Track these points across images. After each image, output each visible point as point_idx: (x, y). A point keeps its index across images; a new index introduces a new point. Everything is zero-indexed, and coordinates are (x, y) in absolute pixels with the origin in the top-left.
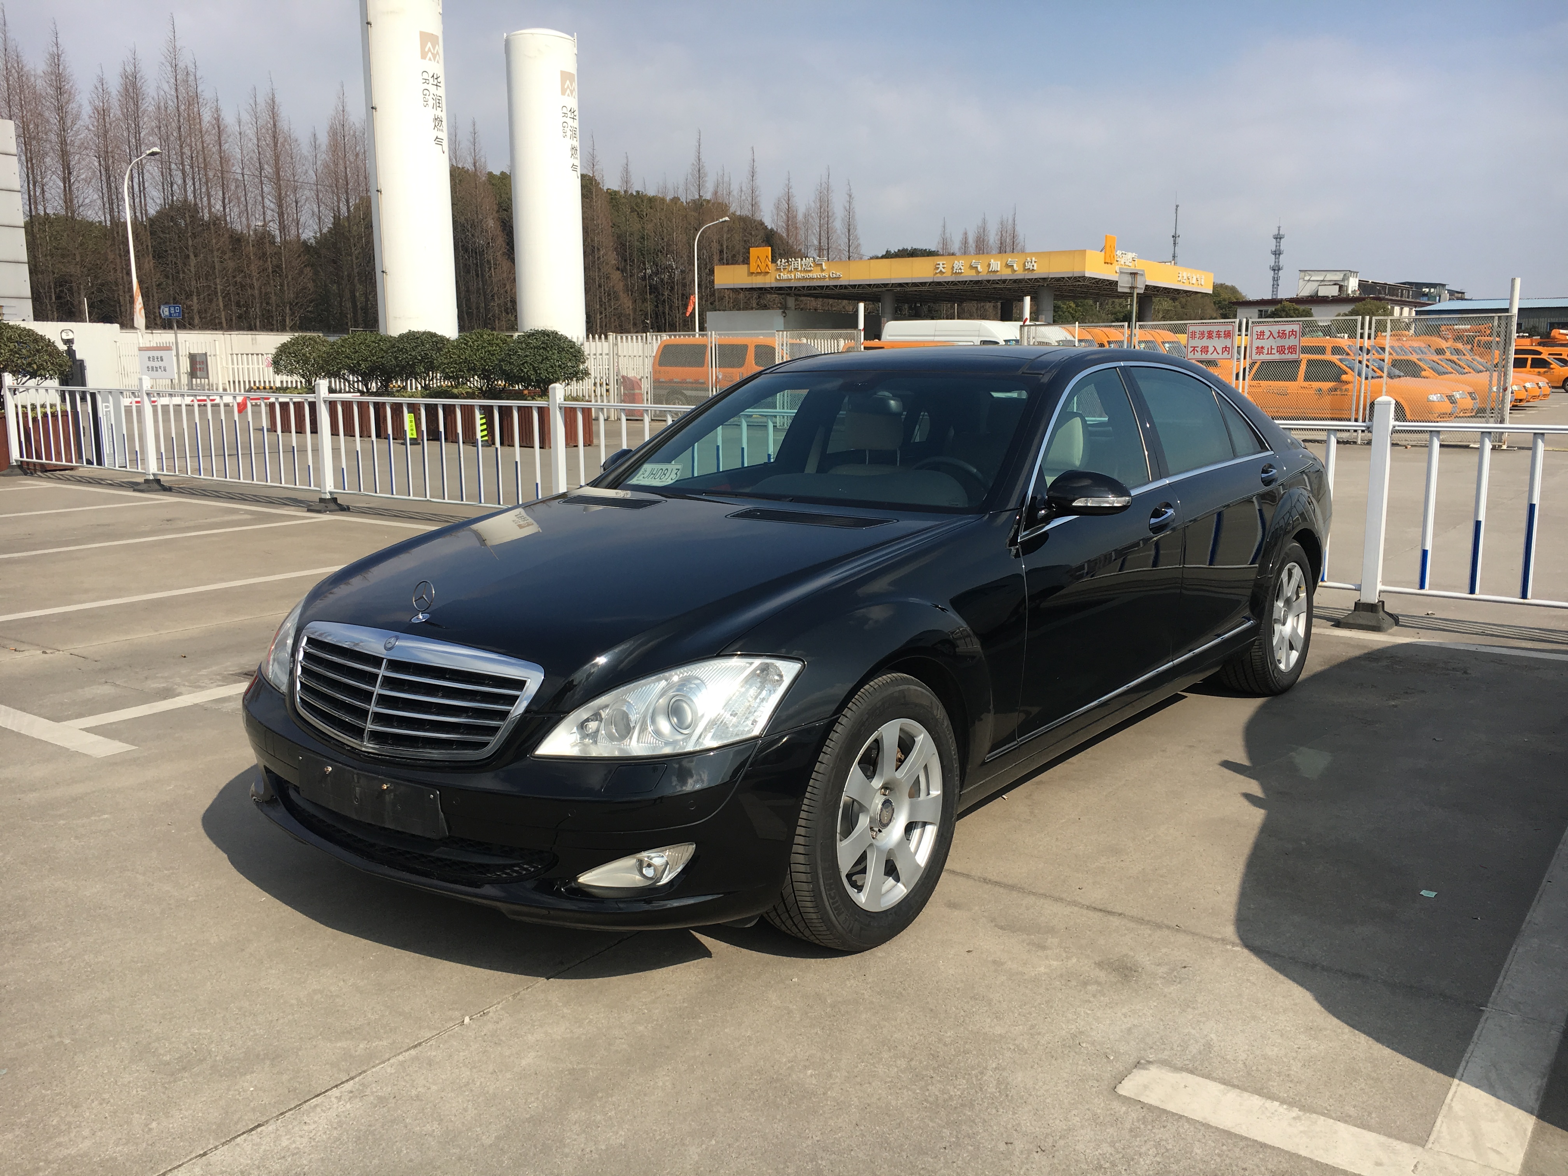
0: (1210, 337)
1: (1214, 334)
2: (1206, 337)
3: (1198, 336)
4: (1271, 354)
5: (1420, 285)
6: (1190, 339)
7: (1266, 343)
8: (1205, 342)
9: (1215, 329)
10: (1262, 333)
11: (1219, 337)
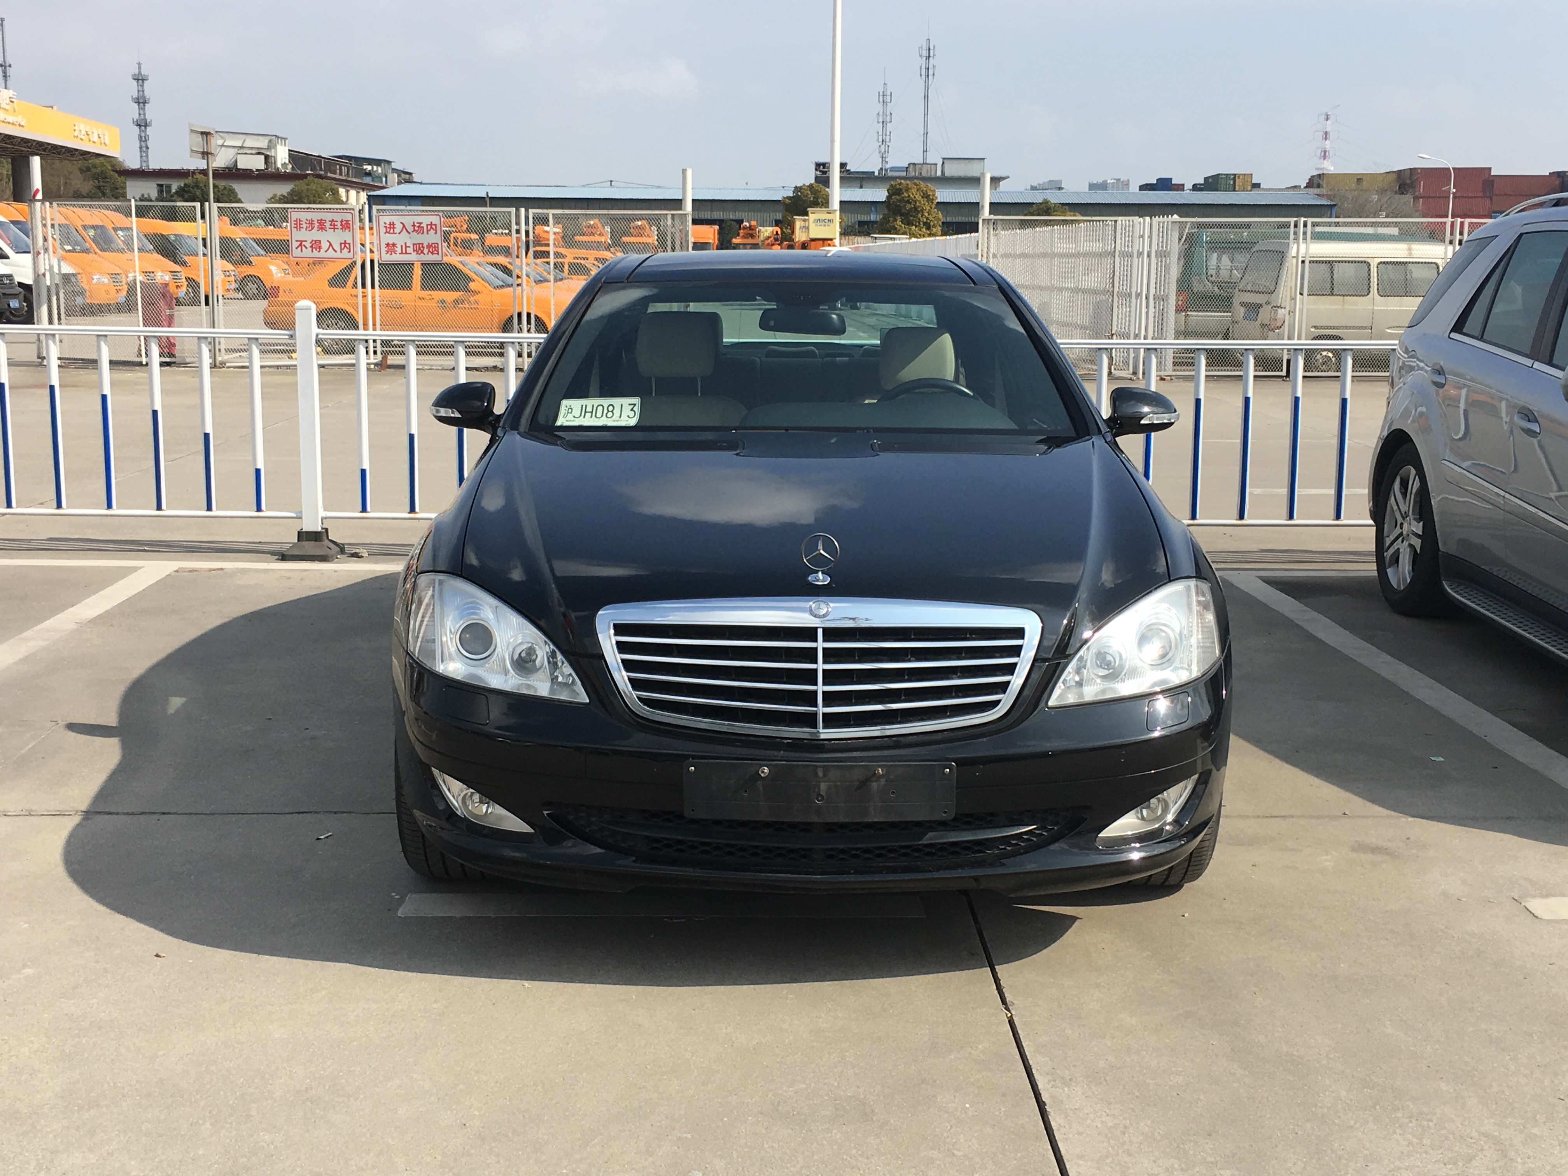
0: (322, 229)
1: (328, 225)
2: (316, 228)
3: (304, 226)
4: (406, 253)
5: (360, 161)
6: (294, 230)
7: (400, 239)
8: (316, 235)
9: (328, 217)
10: (392, 225)
11: (334, 229)
